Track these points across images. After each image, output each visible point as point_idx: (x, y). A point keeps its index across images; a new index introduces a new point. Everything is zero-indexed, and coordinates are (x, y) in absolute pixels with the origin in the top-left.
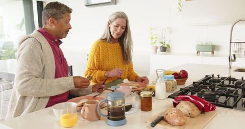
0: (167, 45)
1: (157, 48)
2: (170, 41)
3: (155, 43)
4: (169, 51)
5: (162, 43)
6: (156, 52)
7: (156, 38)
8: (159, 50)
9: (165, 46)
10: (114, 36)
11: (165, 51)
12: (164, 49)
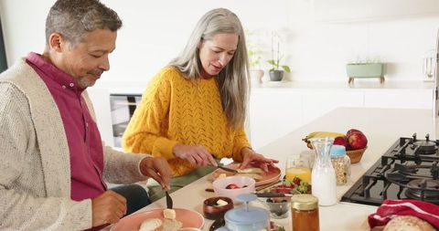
0: (283, 67)
1: (262, 73)
2: (289, 58)
3: (257, 62)
4: (289, 80)
5: (273, 63)
6: (261, 82)
7: (260, 52)
8: (266, 78)
9: (280, 69)
10: (210, 70)
11: (280, 80)
12: (278, 76)
